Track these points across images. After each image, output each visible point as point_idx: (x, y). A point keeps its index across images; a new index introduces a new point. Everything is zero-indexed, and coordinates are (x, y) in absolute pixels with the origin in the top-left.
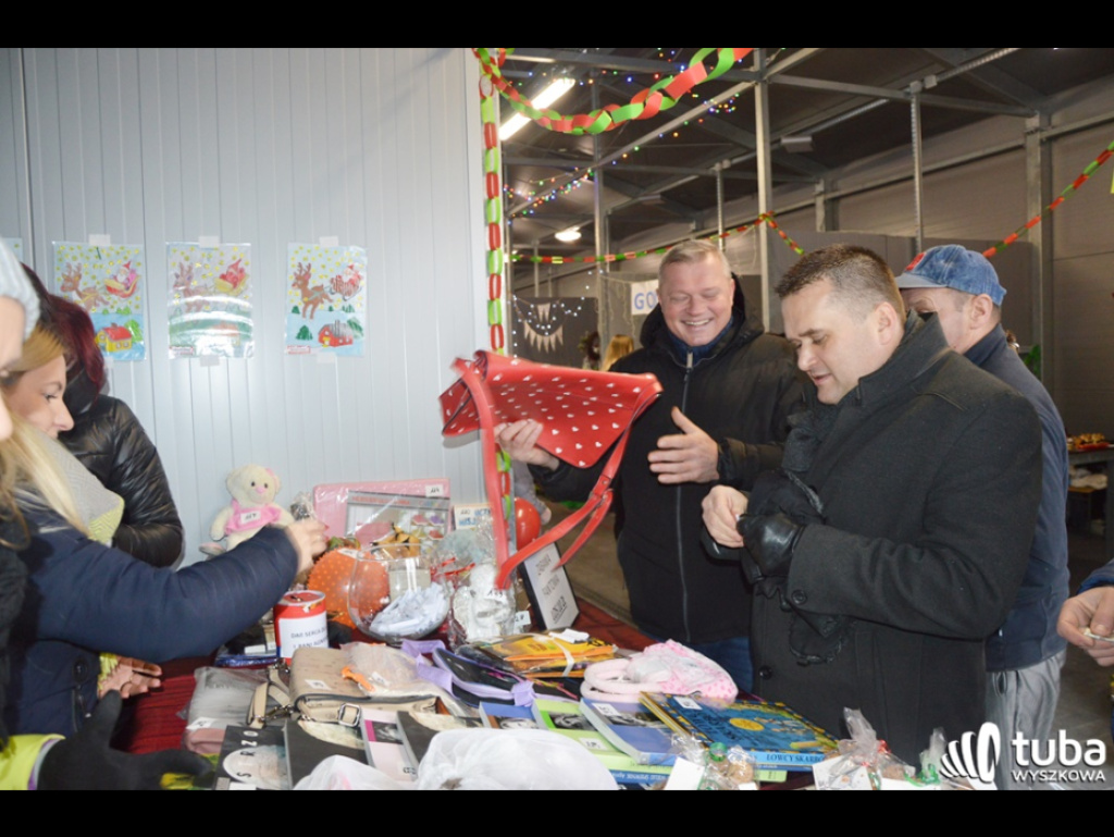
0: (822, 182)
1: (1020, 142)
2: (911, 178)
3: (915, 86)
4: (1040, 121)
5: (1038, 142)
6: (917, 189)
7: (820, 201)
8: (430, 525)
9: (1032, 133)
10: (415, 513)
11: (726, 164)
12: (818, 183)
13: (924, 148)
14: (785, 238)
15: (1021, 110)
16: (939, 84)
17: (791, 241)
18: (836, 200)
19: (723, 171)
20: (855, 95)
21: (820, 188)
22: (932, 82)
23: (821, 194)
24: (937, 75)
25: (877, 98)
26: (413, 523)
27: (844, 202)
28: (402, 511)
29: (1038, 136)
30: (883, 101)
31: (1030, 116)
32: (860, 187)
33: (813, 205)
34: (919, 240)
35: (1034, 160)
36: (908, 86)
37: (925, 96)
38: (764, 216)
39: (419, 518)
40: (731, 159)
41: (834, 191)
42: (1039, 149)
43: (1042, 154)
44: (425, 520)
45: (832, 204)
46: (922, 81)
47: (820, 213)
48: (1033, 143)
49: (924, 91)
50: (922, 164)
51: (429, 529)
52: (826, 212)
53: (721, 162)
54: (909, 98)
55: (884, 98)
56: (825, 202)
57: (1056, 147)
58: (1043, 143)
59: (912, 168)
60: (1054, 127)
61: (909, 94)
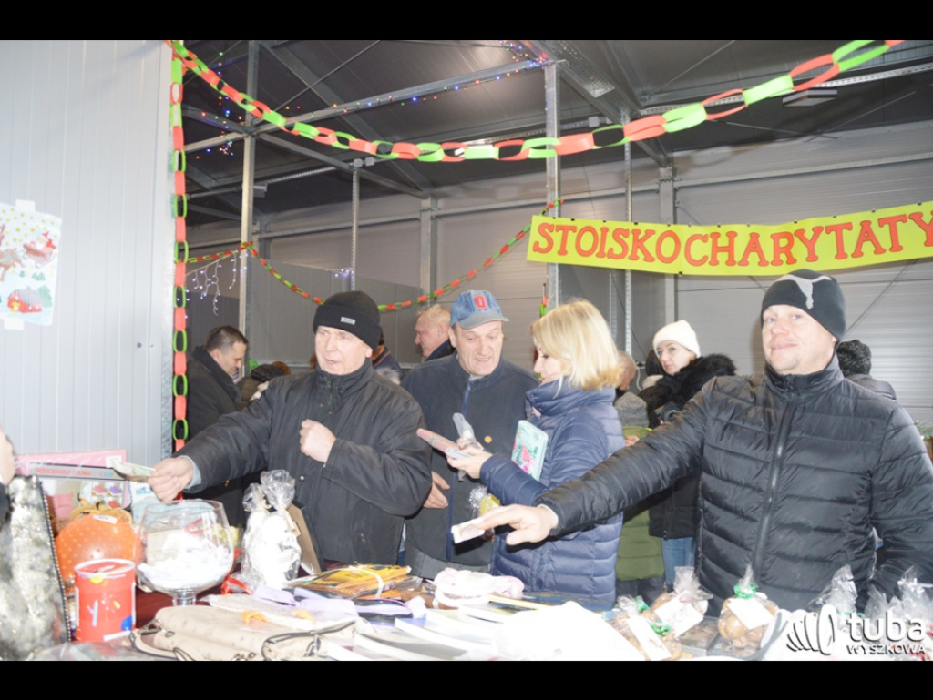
0: (258, 224)
1: (416, 216)
2: (350, 228)
3: (357, 162)
4: (431, 203)
5: (429, 218)
6: (354, 237)
7: (256, 239)
8: (109, 495)
9: (424, 211)
10: (96, 483)
12: (255, 224)
13: (360, 206)
15: (420, 193)
16: (376, 165)
17: (270, 267)
18: (270, 239)
20: (309, 158)
21: (257, 228)
22: (370, 161)
23: (257, 232)
25: (326, 165)
26: (93, 494)
27: (274, 241)
28: (84, 481)
29: (429, 214)
30: (331, 168)
31: (425, 198)
32: (290, 232)
35: (426, 229)
36: (352, 161)
37: (363, 171)
39: (101, 489)
40: (190, 194)
41: (267, 232)
42: (430, 222)
43: (432, 227)
44: (105, 491)
45: (264, 242)
46: (363, 159)
47: (255, 248)
48: (426, 217)
49: (364, 167)
51: (108, 499)
52: (260, 249)
54: (352, 171)
55: (334, 166)
56: (260, 240)
57: (440, 223)
58: (432, 219)
59: (351, 220)
60: (439, 209)
61: (352, 167)
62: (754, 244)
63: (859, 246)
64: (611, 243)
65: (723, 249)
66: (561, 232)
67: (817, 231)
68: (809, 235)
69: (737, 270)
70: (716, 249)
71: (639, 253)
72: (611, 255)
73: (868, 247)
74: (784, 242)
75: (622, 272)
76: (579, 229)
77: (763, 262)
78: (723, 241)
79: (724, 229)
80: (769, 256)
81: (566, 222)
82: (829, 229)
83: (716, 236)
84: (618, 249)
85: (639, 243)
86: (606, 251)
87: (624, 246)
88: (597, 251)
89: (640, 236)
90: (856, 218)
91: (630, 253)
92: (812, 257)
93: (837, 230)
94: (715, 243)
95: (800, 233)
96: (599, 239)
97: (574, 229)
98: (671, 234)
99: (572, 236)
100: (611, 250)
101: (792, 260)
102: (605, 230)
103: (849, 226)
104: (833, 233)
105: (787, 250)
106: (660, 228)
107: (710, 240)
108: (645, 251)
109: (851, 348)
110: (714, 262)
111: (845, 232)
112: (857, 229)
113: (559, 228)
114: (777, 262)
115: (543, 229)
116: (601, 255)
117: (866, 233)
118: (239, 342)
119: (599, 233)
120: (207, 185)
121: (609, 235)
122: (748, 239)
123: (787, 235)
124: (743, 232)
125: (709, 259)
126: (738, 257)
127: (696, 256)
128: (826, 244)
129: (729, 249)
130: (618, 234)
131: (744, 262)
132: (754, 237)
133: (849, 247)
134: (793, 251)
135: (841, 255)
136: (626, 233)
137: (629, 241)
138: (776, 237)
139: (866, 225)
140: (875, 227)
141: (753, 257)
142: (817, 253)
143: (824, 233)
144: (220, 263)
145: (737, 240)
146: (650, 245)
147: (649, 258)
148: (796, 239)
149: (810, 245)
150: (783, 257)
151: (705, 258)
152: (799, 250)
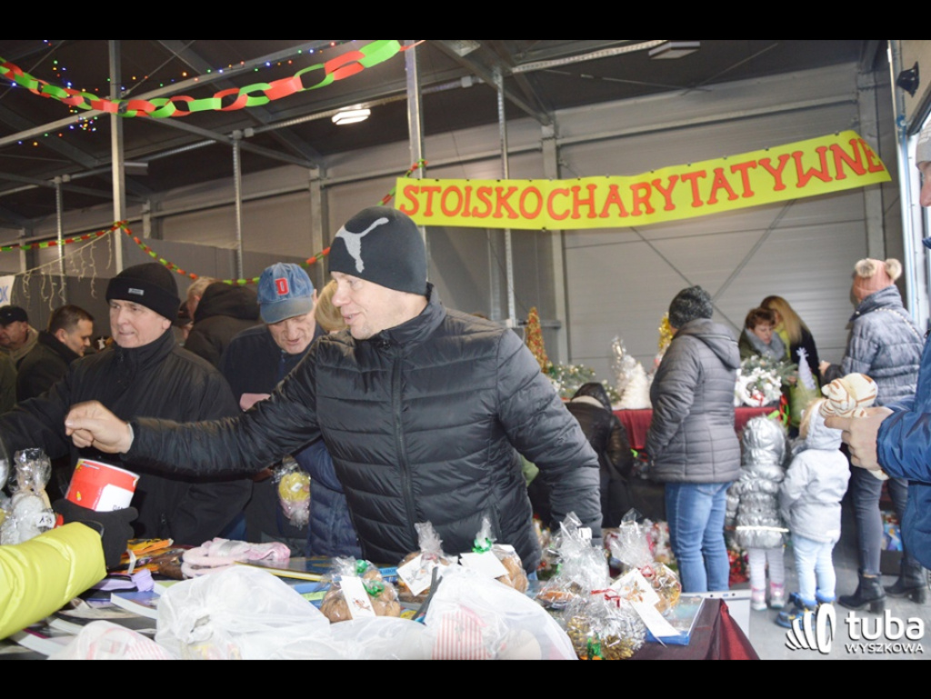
0: (149, 203)
1: (306, 186)
2: (233, 204)
3: (236, 133)
4: (320, 173)
5: (318, 188)
6: (238, 213)
7: (146, 218)
9: (313, 181)
11: (66, 178)
12: (145, 203)
13: (243, 181)
14: (140, 243)
15: (307, 163)
16: (256, 135)
17: (145, 246)
18: (160, 218)
19: (63, 184)
20: (189, 133)
21: (146, 207)
22: (250, 132)
23: (147, 212)
24: (254, 128)
25: (206, 139)
27: (167, 220)
29: (318, 184)
30: (211, 142)
31: (313, 168)
32: (180, 210)
33: (140, 221)
34: (240, 252)
35: (316, 199)
36: (231, 133)
37: (243, 142)
38: (119, 224)
40: (70, 174)
41: (158, 211)
42: (319, 192)
43: (322, 197)
45: (157, 222)
46: (242, 130)
47: (147, 229)
48: (315, 187)
49: (244, 138)
50: (242, 193)
52: (152, 228)
53: (61, 176)
54: (231, 143)
55: (213, 139)
56: (151, 220)
57: (331, 193)
58: (322, 188)
59: (234, 196)
60: (329, 179)
61: (232, 139)
62: (614, 196)
63: (713, 193)
64: (475, 202)
65: (584, 202)
66: (426, 194)
67: (673, 179)
68: (665, 184)
69: (599, 223)
70: (577, 203)
71: (503, 210)
72: (476, 213)
73: (722, 194)
74: (642, 193)
75: (501, 231)
76: (443, 189)
77: (623, 214)
78: (584, 195)
79: (584, 182)
80: (629, 207)
81: (430, 182)
82: (684, 178)
83: (576, 189)
84: (482, 208)
85: (502, 201)
86: (471, 210)
87: (488, 204)
88: (462, 210)
89: (503, 194)
90: (709, 166)
91: (494, 211)
92: (669, 206)
93: (693, 178)
94: (576, 197)
95: (657, 183)
96: (464, 199)
97: (438, 189)
98: (534, 190)
99: (437, 197)
100: (476, 209)
101: (650, 210)
102: (469, 189)
103: (703, 174)
104: (689, 182)
105: (646, 200)
106: (522, 184)
107: (571, 194)
108: (509, 209)
109: (695, 293)
110: (576, 216)
111: (700, 180)
112: (711, 176)
113: (424, 189)
114: (637, 212)
115: (408, 191)
116: (466, 214)
117: (720, 181)
118: (84, 319)
119: (463, 192)
120: (89, 165)
121: (473, 195)
122: (607, 191)
123: (645, 186)
124: (602, 184)
125: (571, 213)
126: (599, 209)
127: (558, 210)
128: (682, 192)
129: (590, 202)
130: (483, 192)
131: (605, 214)
132: (614, 189)
133: (704, 195)
134: (652, 201)
135: (697, 202)
136: (489, 191)
137: (493, 199)
138: (635, 188)
139: (719, 173)
140: (727, 174)
141: (614, 208)
142: (674, 202)
143: (679, 182)
144: (95, 244)
145: (597, 192)
146: (513, 201)
147: (513, 215)
148: (654, 189)
149: (667, 194)
150: (642, 207)
151: (567, 213)
152: (657, 200)
